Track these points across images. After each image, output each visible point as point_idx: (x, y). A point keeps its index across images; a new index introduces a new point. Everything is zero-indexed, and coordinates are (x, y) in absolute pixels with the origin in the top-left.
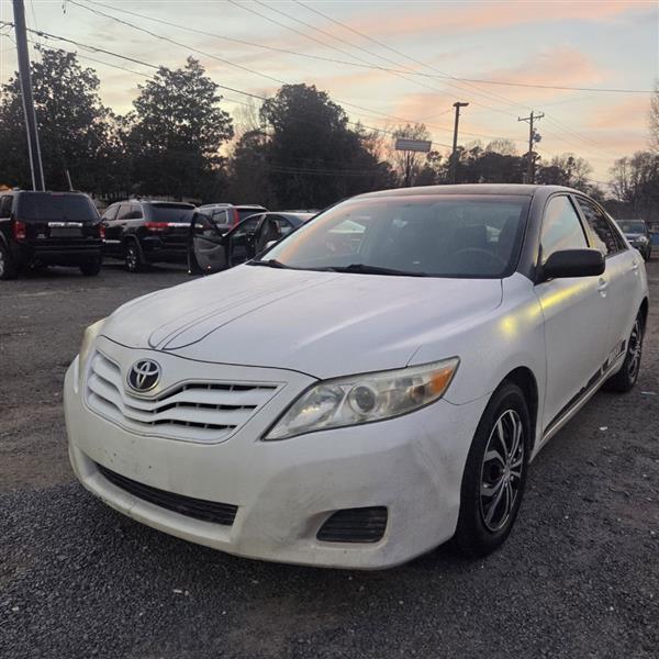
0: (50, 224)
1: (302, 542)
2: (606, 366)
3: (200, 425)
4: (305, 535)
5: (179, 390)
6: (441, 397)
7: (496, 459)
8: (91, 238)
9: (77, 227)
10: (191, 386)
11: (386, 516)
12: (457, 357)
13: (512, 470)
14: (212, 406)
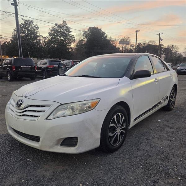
0: (22, 66)
1: (56, 146)
2: (160, 103)
3: (32, 116)
4: (57, 144)
5: (28, 107)
6: (94, 109)
7: (113, 126)
8: (33, 70)
9: (29, 67)
10: (31, 106)
11: (77, 139)
12: (99, 98)
13: (120, 129)
14: (35, 111)
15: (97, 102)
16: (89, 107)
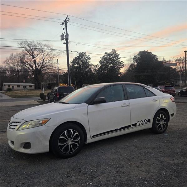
0: (64, 93)
1: (20, 148)
3: (13, 129)
4: (21, 147)
6: (44, 125)
10: (14, 122)
11: (31, 144)
12: (50, 118)
13: (72, 142)
14: (14, 125)
15: (46, 121)
16: (41, 124)
